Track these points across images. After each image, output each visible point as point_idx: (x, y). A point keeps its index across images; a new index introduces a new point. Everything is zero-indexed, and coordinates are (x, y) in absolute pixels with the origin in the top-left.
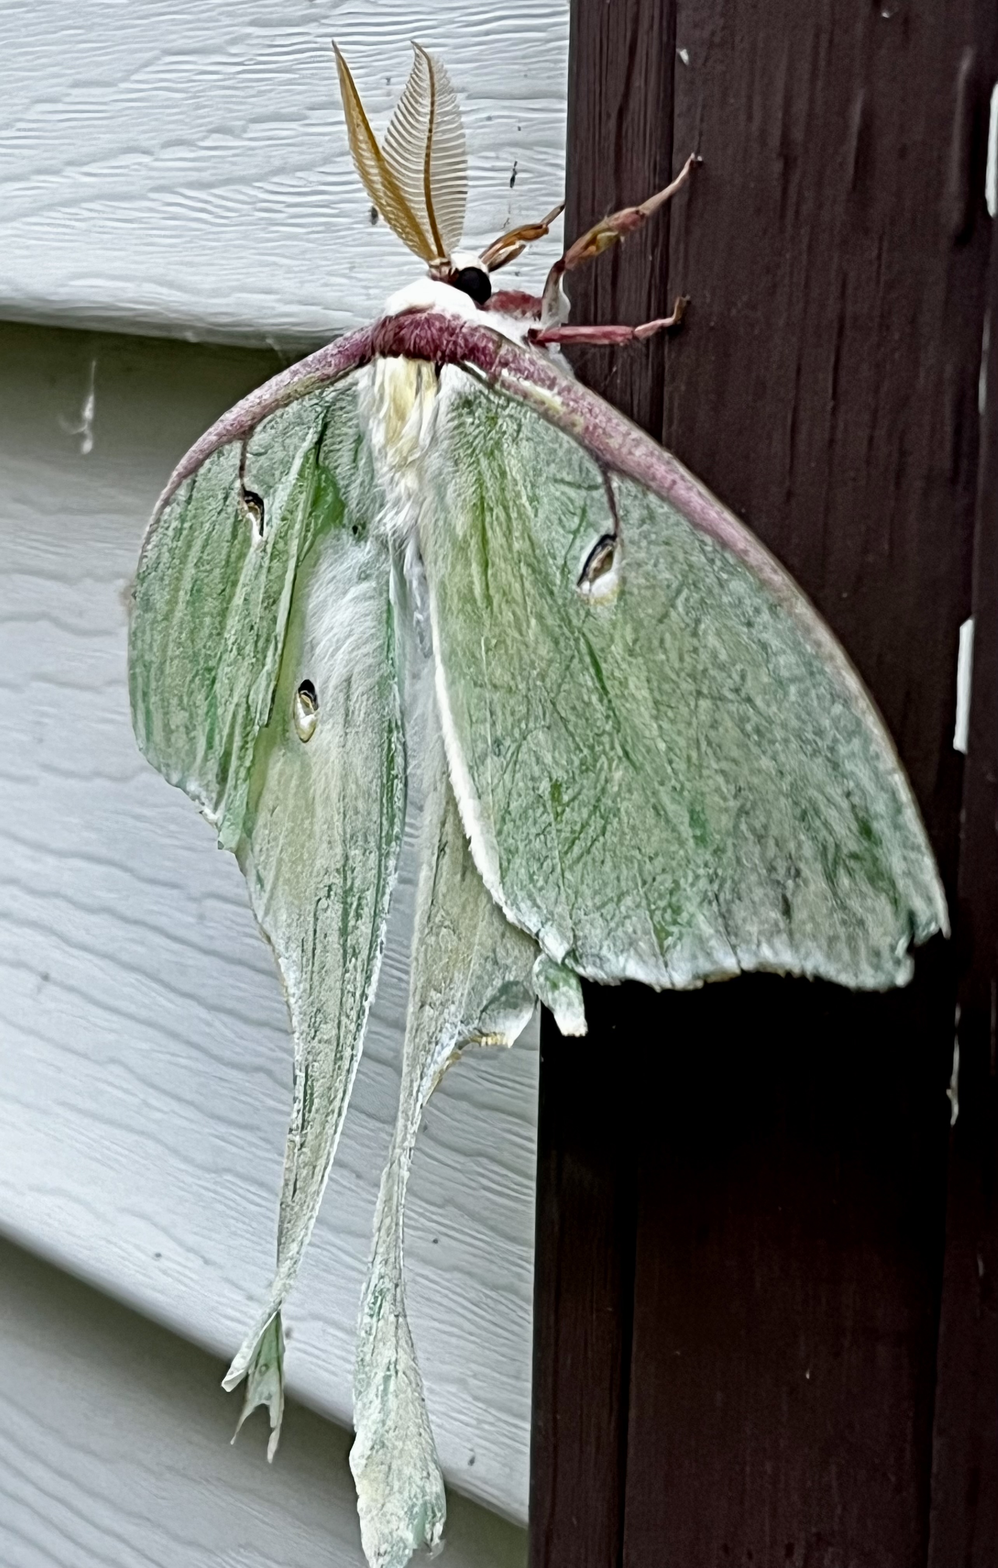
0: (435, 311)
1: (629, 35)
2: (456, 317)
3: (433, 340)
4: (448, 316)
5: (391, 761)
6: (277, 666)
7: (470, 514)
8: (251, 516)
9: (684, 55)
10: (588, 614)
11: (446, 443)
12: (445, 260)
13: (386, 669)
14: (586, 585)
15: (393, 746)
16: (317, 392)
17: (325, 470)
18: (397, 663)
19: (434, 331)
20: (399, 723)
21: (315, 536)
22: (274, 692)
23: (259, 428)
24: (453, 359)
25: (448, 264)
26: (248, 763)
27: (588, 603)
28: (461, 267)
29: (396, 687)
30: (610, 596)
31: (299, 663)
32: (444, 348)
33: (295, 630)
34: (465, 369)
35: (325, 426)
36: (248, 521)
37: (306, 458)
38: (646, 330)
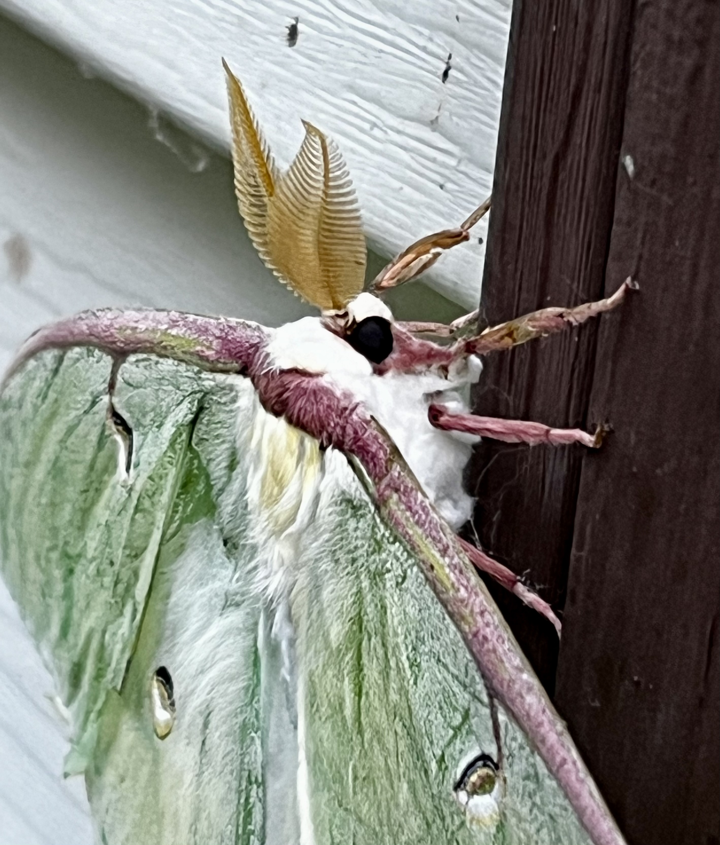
0: (324, 381)
1: (573, 81)
2: (347, 396)
3: (320, 418)
4: (338, 393)
5: (249, 814)
6: (134, 636)
7: (347, 626)
8: (118, 438)
9: (628, 162)
10: (463, 823)
11: (326, 536)
12: (341, 312)
13: (249, 715)
14: (462, 796)
15: (251, 800)
16: (196, 369)
17: (197, 456)
18: (261, 715)
19: (321, 408)
20: (260, 779)
21: (183, 521)
22: (129, 662)
23: (132, 358)
24: (339, 446)
25: (346, 315)
26: (99, 705)
27: (464, 813)
28: (359, 319)
29: (258, 742)
30: (488, 821)
31: (158, 643)
32: (330, 430)
33: (156, 605)
34: (351, 463)
35: (201, 409)
36: (115, 442)
37: (179, 427)
38: (561, 437)
